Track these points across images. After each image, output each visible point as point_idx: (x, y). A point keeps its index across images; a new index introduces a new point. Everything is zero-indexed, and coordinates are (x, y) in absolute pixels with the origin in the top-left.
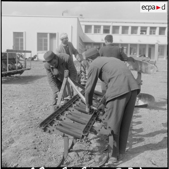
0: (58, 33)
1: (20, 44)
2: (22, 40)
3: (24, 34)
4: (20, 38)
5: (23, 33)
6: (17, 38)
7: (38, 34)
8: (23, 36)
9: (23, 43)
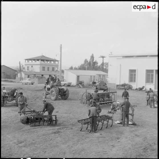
1: (133, 78)
2: (135, 75)
3: (136, 70)
4: (134, 73)
6: (132, 73)
8: (135, 72)
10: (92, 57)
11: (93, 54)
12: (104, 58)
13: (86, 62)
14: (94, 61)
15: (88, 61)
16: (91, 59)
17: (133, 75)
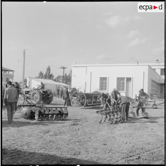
0: (133, 77)
1: (104, 86)
2: (106, 83)
4: (104, 81)
5: (107, 78)
6: (102, 81)
7: (118, 78)
8: (106, 80)
9: (106, 85)
10: (49, 69)
11: (49, 67)
12: (65, 69)
13: (41, 75)
14: (50, 74)
15: (43, 74)
16: (47, 71)
17: (104, 82)
